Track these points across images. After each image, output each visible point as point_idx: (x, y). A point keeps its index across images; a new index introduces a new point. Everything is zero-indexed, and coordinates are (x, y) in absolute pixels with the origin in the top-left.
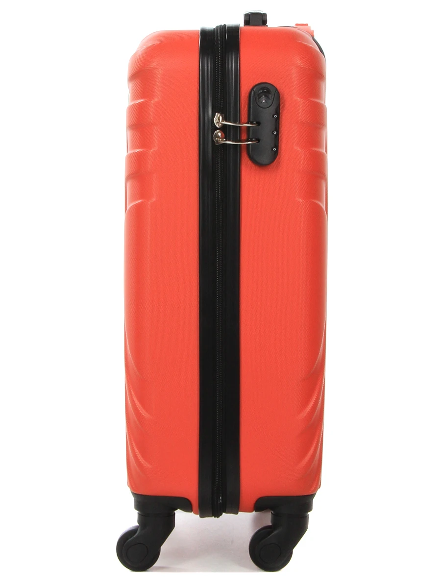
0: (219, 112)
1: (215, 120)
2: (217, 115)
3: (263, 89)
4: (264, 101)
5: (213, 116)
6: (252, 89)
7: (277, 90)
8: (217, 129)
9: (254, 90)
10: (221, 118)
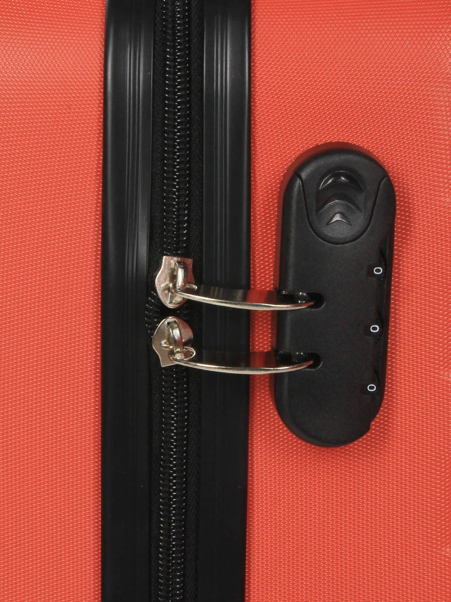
0: (173, 254)
1: (161, 281)
2: (168, 262)
3: (334, 172)
4: (337, 218)
5: (154, 265)
6: (295, 173)
7: (385, 175)
8: (165, 312)
9: (304, 175)
10: (180, 274)
